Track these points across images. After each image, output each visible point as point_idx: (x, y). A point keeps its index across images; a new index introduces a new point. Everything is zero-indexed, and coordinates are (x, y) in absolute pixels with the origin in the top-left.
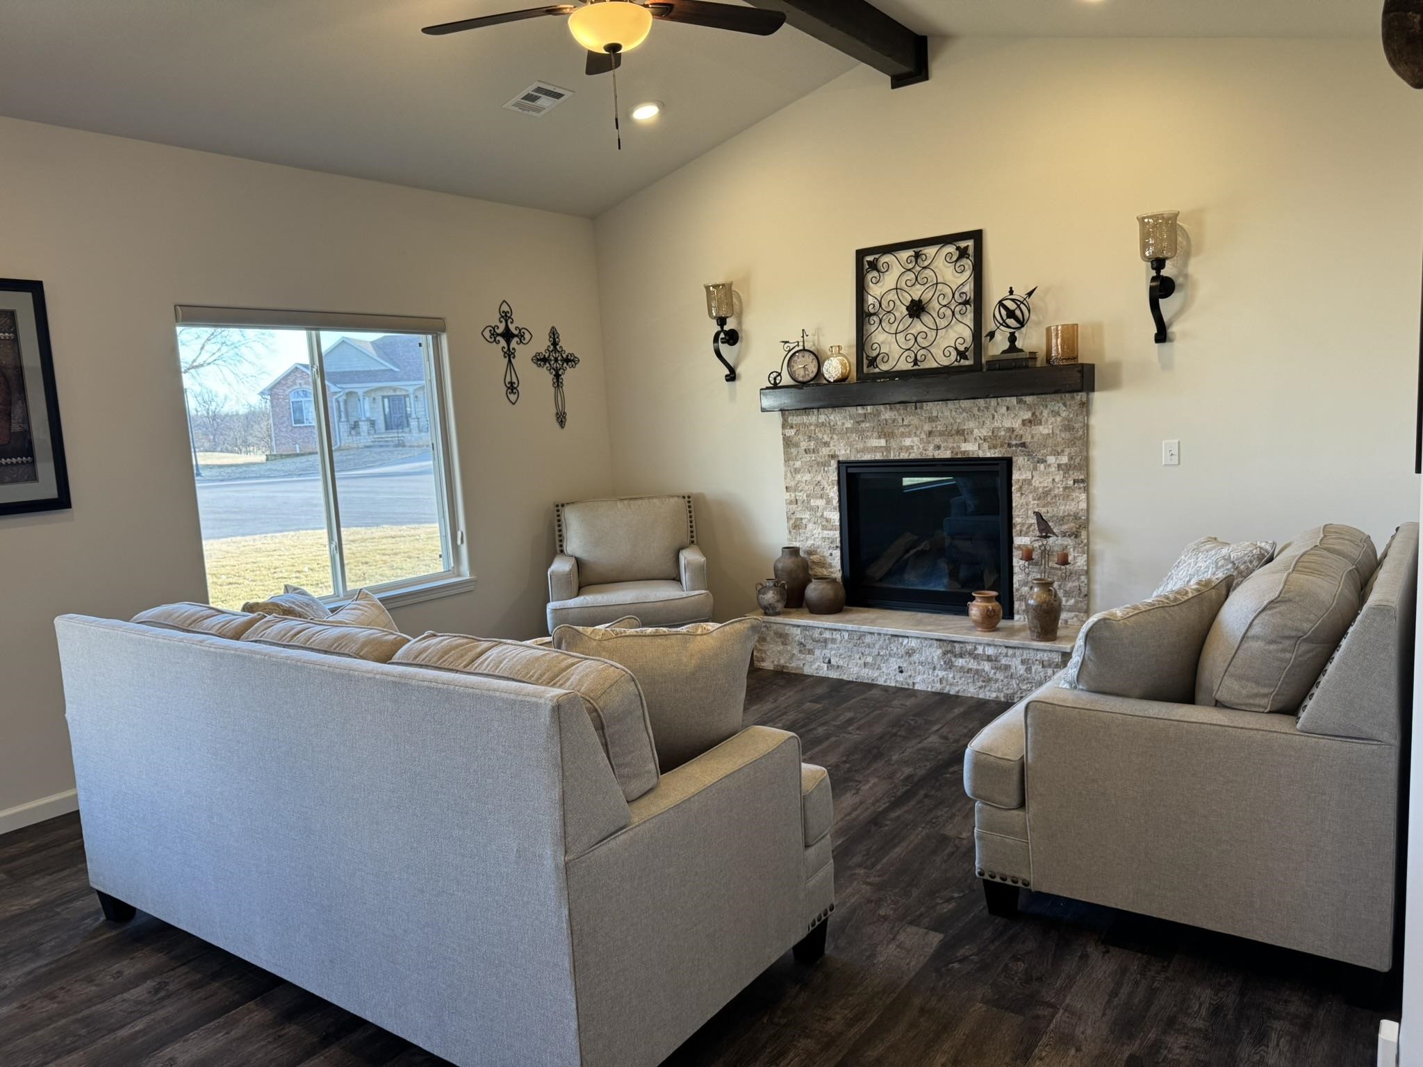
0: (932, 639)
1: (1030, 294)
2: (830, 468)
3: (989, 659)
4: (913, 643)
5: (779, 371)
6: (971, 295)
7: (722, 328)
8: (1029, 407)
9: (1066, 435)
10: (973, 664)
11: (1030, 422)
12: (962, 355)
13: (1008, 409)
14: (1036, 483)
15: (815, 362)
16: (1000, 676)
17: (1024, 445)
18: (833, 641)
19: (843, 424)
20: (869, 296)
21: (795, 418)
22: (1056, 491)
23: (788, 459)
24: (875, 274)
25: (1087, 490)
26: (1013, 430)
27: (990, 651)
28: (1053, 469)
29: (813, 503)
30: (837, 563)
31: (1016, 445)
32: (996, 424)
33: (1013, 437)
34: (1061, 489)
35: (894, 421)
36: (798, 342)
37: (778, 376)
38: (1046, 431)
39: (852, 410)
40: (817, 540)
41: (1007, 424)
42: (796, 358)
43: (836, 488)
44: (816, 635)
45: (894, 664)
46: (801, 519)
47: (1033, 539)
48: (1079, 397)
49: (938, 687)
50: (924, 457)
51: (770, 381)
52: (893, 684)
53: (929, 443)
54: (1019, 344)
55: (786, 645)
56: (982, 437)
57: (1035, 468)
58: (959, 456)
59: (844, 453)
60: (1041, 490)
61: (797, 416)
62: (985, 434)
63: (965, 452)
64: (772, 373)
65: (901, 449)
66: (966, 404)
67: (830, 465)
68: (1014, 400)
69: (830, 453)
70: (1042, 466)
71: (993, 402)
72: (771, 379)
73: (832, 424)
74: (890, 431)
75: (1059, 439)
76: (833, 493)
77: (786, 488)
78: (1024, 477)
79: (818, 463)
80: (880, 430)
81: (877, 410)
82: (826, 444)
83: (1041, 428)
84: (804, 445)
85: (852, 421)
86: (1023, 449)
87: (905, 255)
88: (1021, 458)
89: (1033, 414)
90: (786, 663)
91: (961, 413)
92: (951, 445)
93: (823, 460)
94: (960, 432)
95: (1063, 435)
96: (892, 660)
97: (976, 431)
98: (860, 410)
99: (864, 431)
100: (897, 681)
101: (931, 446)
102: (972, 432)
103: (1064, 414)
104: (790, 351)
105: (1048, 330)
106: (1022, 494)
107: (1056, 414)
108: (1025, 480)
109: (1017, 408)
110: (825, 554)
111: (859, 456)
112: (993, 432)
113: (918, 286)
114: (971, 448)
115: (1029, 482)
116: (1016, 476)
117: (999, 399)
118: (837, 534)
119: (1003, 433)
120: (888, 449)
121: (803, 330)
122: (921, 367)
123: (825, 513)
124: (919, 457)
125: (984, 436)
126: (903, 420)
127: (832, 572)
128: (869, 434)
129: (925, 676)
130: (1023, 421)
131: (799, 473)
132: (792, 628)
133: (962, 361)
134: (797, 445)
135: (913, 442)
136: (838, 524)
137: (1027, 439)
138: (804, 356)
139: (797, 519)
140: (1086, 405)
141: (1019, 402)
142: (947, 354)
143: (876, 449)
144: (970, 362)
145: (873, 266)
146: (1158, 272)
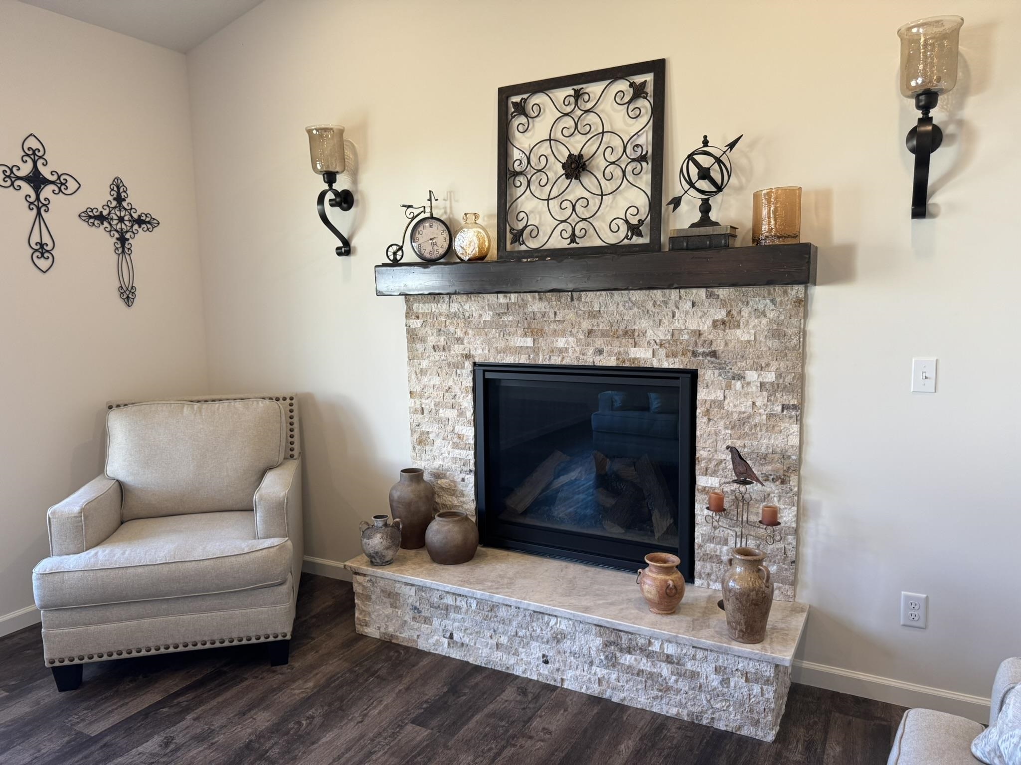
0: (585, 622)
1: (732, 146)
2: (464, 371)
3: (669, 659)
4: (563, 626)
5: (401, 244)
6: (648, 148)
7: (330, 186)
8: (724, 304)
9: (774, 344)
10: (645, 665)
11: (724, 323)
12: (634, 230)
13: (694, 304)
14: (729, 405)
15: (446, 235)
16: (683, 685)
17: (714, 354)
18: (457, 609)
19: (481, 316)
20: (515, 148)
21: (421, 305)
22: (757, 419)
23: (413, 356)
24: (523, 120)
25: (800, 420)
26: (700, 333)
27: (670, 649)
28: (754, 389)
29: (443, 413)
30: (471, 491)
31: (704, 354)
32: (677, 325)
33: (700, 342)
34: (764, 417)
35: (544, 314)
36: (424, 207)
37: (398, 250)
38: (746, 337)
39: (492, 298)
40: (446, 460)
41: (693, 325)
42: (421, 228)
43: (470, 396)
44: (435, 599)
45: (536, 650)
46: (428, 433)
47: (724, 480)
48: (795, 291)
49: (595, 690)
50: (581, 363)
51: (388, 257)
52: (535, 678)
53: (588, 345)
54: (713, 216)
55: (396, 607)
56: (658, 341)
57: (729, 387)
58: (627, 364)
59: (483, 353)
60: (735, 416)
61: (424, 303)
62: (662, 337)
63: (634, 359)
64: (391, 246)
65: (552, 351)
66: (637, 295)
67: (463, 368)
68: (702, 292)
69: (465, 353)
70: (738, 385)
71: (674, 294)
72: (389, 254)
73: (467, 315)
74: (539, 327)
75: (764, 349)
76: (467, 403)
77: (411, 392)
78: (712, 397)
79: (449, 365)
80: (526, 326)
81: (523, 300)
82: (459, 340)
83: (739, 332)
84: (432, 340)
85: (491, 313)
86: (713, 359)
87: (561, 94)
88: (709, 372)
89: (729, 313)
90: (395, 631)
91: (631, 309)
92: (616, 350)
93: (455, 360)
94: (629, 333)
95: (769, 343)
96: (534, 644)
97: (650, 333)
98: (502, 298)
100: (540, 674)
101: (591, 351)
102: (644, 334)
103: (771, 315)
104: (413, 218)
105: (756, 196)
106: (709, 420)
107: (761, 314)
108: (714, 402)
109: (707, 304)
110: (456, 478)
111: (499, 357)
112: (673, 335)
113: (578, 137)
115: (720, 404)
116: (702, 395)
117: (682, 291)
118: (471, 454)
119: (686, 337)
120: (535, 350)
121: (430, 192)
122: (580, 245)
123: (457, 427)
124: (576, 363)
125: (661, 340)
126: (555, 313)
127: (464, 503)
128: (512, 330)
129: (578, 672)
130: (715, 322)
131: (426, 374)
132: (403, 586)
133: (634, 237)
134: (423, 340)
135: (567, 342)
136: (472, 442)
137: (719, 346)
138: (431, 226)
139: (422, 433)
140: (803, 303)
141: (710, 296)
142: (615, 228)
143: (519, 350)
144: (645, 240)
145: (520, 109)
146: (926, 112)
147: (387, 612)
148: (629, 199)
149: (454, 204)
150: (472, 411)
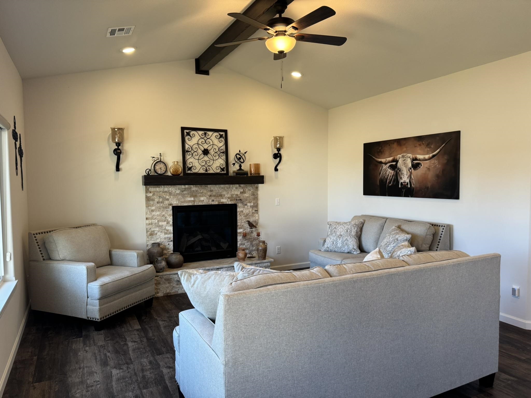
1: (245, 153)
2: (169, 209)
5: (150, 169)
6: (224, 150)
7: (118, 147)
8: (242, 188)
9: (253, 197)
11: (242, 192)
12: (222, 169)
13: (236, 188)
14: (244, 212)
15: (165, 166)
17: (241, 200)
19: (176, 191)
20: (186, 144)
21: (152, 189)
22: (250, 214)
23: (148, 206)
24: (189, 137)
25: (257, 213)
26: (237, 195)
28: (249, 207)
29: (160, 223)
30: (172, 247)
31: (239, 200)
32: (233, 193)
33: (238, 197)
34: (251, 213)
35: (197, 191)
36: (158, 158)
37: (149, 171)
38: (247, 196)
39: (180, 186)
40: (162, 239)
41: (236, 193)
42: (157, 164)
43: (172, 217)
46: (154, 231)
47: (244, 229)
48: (256, 186)
53: (210, 199)
54: (242, 168)
55: (170, 283)
56: (228, 197)
57: (244, 207)
58: (221, 204)
59: (175, 203)
60: (246, 214)
61: (154, 188)
62: (229, 196)
63: (222, 202)
64: (147, 169)
65: (199, 201)
66: (222, 186)
67: (169, 208)
68: (238, 185)
69: (169, 203)
70: (246, 206)
71: (231, 186)
72: (147, 172)
73: (170, 191)
74: (195, 194)
75: (251, 198)
76: (170, 219)
77: (146, 218)
78: (241, 210)
79: (163, 208)
80: (191, 194)
81: (190, 187)
82: (168, 200)
83: (245, 194)
84: (157, 200)
85: (179, 191)
86: (241, 201)
87: (201, 133)
88: (240, 204)
89: (243, 190)
90: (170, 291)
91: (221, 189)
92: (218, 200)
93: (166, 206)
94: (221, 195)
95: (252, 197)
97: (226, 195)
98: (183, 187)
99: (184, 195)
101: (211, 201)
102: (225, 196)
103: (252, 190)
104: (155, 161)
105: (250, 165)
106: (240, 215)
107: (250, 190)
108: (241, 211)
109: (239, 188)
110: (165, 244)
111: (182, 204)
112: (231, 196)
113: (205, 144)
114: (225, 201)
115: (242, 211)
116: (238, 210)
117: (233, 185)
118: (172, 235)
120: (194, 201)
121: (160, 154)
122: (208, 173)
123: (166, 227)
124: (207, 204)
125: (229, 197)
126: (200, 191)
127: (169, 252)
128: (186, 196)
130: (241, 192)
131: (154, 211)
133: (222, 171)
134: (153, 200)
135: (204, 199)
136: (172, 231)
137: (242, 198)
138: (160, 164)
139: (152, 231)
140: (257, 188)
141: (239, 186)
142: (217, 169)
143: (189, 201)
144: (225, 172)
145: (188, 134)
146: (278, 152)
147: (167, 286)
148: (220, 162)
149: (164, 157)
150: (172, 222)
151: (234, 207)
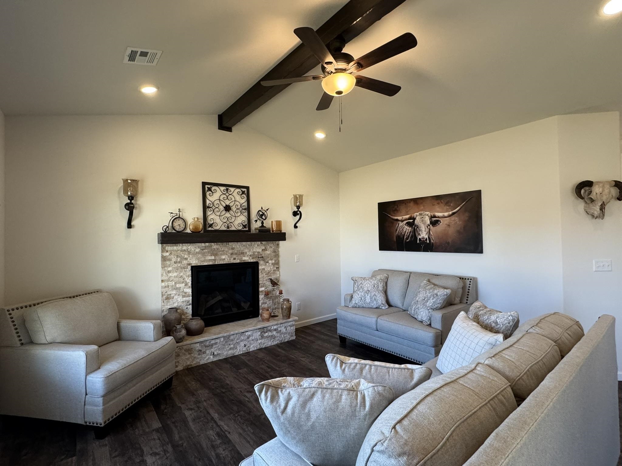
0: (256, 329)
1: (267, 210)
2: (187, 269)
3: (275, 330)
4: (249, 333)
5: (168, 226)
6: (246, 207)
7: (131, 201)
8: (264, 245)
9: (274, 254)
10: (270, 334)
11: (264, 249)
12: (244, 226)
13: (258, 245)
14: (266, 270)
15: (184, 223)
16: (279, 335)
17: (262, 257)
19: (195, 250)
20: (208, 200)
21: (169, 247)
22: (271, 272)
23: (164, 267)
24: (210, 192)
25: (279, 270)
26: (259, 252)
27: (275, 327)
28: (271, 265)
29: (178, 286)
30: (190, 311)
31: (260, 257)
32: (254, 250)
33: (259, 255)
35: (218, 249)
36: (177, 214)
37: (167, 228)
38: (268, 253)
39: (200, 244)
40: (179, 303)
41: (258, 250)
42: (175, 221)
43: (190, 278)
45: (242, 344)
46: (170, 294)
48: (277, 243)
49: (258, 347)
50: (230, 263)
52: (241, 353)
53: (231, 257)
54: (264, 225)
55: (191, 354)
56: (250, 255)
57: (266, 265)
58: (242, 262)
59: (195, 262)
60: (267, 272)
61: (171, 246)
63: (244, 260)
64: (164, 226)
65: (220, 260)
66: (244, 243)
68: (259, 243)
69: (188, 263)
70: (268, 264)
71: (253, 243)
72: (164, 229)
73: (189, 250)
74: (216, 253)
76: (189, 280)
77: (162, 280)
78: (262, 268)
79: (181, 268)
80: (212, 253)
81: (210, 245)
82: (186, 259)
83: (267, 252)
84: (174, 260)
85: (199, 249)
87: (222, 188)
88: (261, 262)
89: (265, 247)
90: (190, 363)
91: (243, 247)
92: (239, 258)
93: (184, 266)
94: (243, 253)
95: (273, 254)
96: (241, 343)
97: (248, 253)
98: (203, 245)
99: (204, 253)
100: (243, 351)
101: (232, 259)
102: (246, 253)
103: (273, 247)
104: (173, 217)
105: (272, 222)
106: (262, 273)
107: (271, 247)
108: (263, 269)
109: (260, 245)
110: (184, 309)
111: (202, 263)
112: (253, 253)
113: (227, 200)
114: (247, 259)
115: (264, 269)
116: (260, 268)
117: (255, 242)
118: (191, 298)
119: (256, 253)
120: (215, 260)
121: (179, 209)
122: (230, 230)
123: (184, 290)
124: (228, 263)
126: (221, 248)
127: (187, 316)
128: (207, 254)
129: (254, 345)
130: (262, 249)
131: (170, 273)
132: (194, 345)
133: (244, 228)
134: (170, 260)
135: (225, 257)
136: (191, 294)
137: (263, 255)
138: (179, 220)
139: (168, 295)
140: (278, 245)
141: (261, 243)
142: (239, 226)
143: (210, 260)
144: (247, 229)
145: (209, 189)
146: (298, 210)
147: (187, 357)
148: (242, 219)
149: (183, 213)
150: (191, 283)
151: (256, 264)
